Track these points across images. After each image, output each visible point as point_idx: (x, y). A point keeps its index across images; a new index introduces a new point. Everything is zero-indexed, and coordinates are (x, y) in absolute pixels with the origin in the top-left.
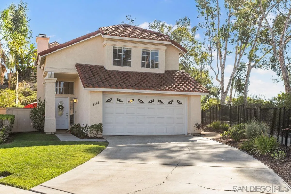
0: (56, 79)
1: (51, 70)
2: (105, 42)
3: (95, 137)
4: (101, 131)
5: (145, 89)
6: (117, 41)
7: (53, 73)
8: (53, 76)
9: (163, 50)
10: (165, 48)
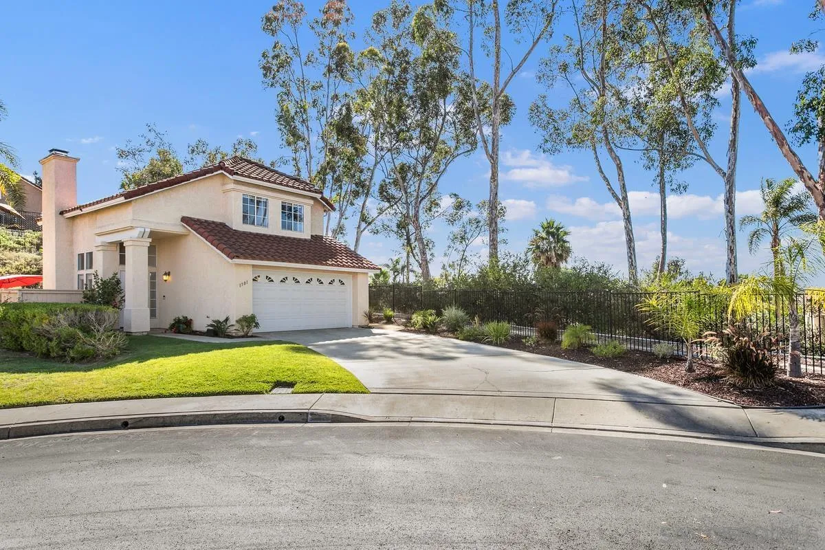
0: (150, 240)
1: (144, 224)
2: (232, 186)
3: (246, 336)
4: (257, 325)
5: (309, 263)
6: (249, 186)
7: (148, 230)
8: (147, 235)
9: (308, 205)
10: (312, 202)
